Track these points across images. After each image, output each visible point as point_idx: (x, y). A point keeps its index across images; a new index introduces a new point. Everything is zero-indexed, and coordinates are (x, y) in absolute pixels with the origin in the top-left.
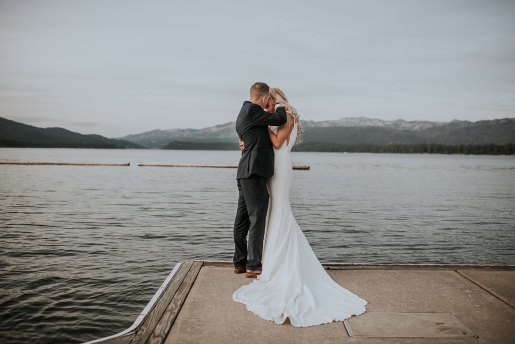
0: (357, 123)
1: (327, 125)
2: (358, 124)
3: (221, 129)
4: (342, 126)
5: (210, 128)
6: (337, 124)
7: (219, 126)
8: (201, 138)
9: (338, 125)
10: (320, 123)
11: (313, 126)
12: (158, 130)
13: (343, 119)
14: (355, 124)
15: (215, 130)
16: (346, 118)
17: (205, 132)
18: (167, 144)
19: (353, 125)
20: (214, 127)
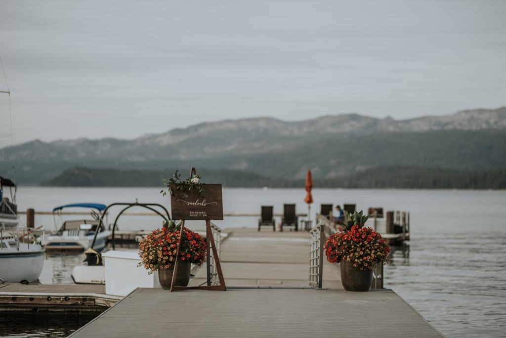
0: (492, 121)
1: (424, 127)
2: (496, 123)
3: (184, 138)
4: (459, 128)
5: (155, 136)
6: (447, 124)
7: (176, 132)
8: (136, 159)
9: (450, 127)
10: (407, 122)
11: (391, 129)
12: (38, 141)
13: (460, 113)
14: (487, 122)
15: (167, 141)
16: (467, 111)
17: (146, 144)
18: (58, 173)
19: (484, 126)
20: (165, 134)
